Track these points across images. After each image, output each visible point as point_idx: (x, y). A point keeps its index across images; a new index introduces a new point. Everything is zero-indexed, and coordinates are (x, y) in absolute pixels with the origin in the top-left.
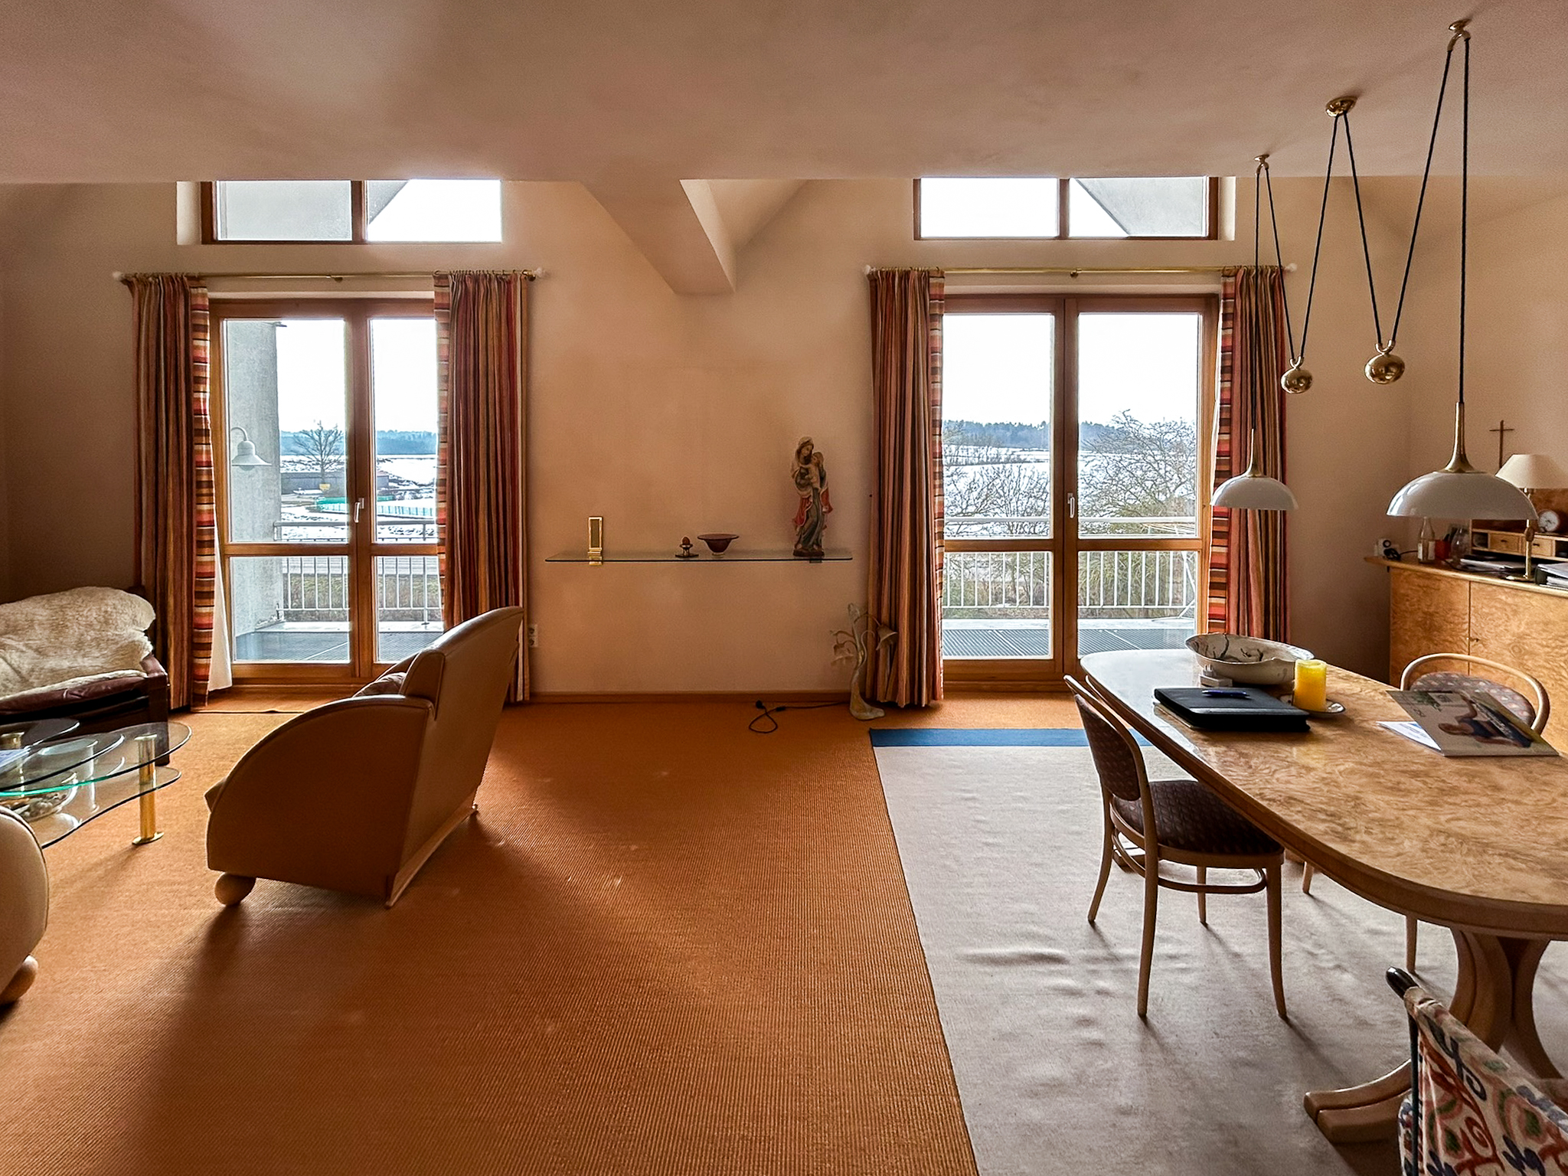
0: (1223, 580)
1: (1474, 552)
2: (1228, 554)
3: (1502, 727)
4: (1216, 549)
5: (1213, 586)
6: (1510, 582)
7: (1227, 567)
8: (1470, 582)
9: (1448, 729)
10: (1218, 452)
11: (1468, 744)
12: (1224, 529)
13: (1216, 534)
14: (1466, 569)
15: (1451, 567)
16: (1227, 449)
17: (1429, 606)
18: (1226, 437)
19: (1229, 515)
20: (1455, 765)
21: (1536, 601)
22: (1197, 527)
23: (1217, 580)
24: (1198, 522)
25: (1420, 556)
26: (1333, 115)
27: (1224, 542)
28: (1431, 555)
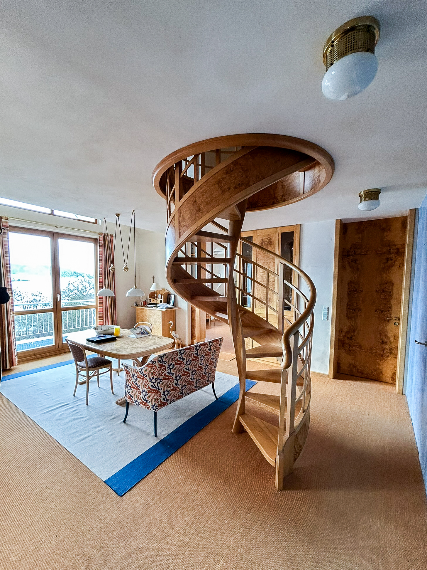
0: (102, 315)
1: (149, 303)
2: (103, 308)
3: (145, 332)
4: (100, 307)
5: (99, 317)
6: (154, 308)
7: (103, 312)
8: (148, 309)
9: (137, 334)
10: (99, 282)
11: (140, 336)
12: (102, 302)
13: (100, 303)
14: (148, 307)
15: (146, 307)
16: (102, 281)
17: (142, 316)
18: (101, 278)
19: (102, 298)
20: (138, 339)
21: (157, 312)
22: (95, 302)
23: (100, 315)
24: (95, 301)
25: (141, 305)
26: (117, 216)
27: (102, 305)
28: (143, 305)
